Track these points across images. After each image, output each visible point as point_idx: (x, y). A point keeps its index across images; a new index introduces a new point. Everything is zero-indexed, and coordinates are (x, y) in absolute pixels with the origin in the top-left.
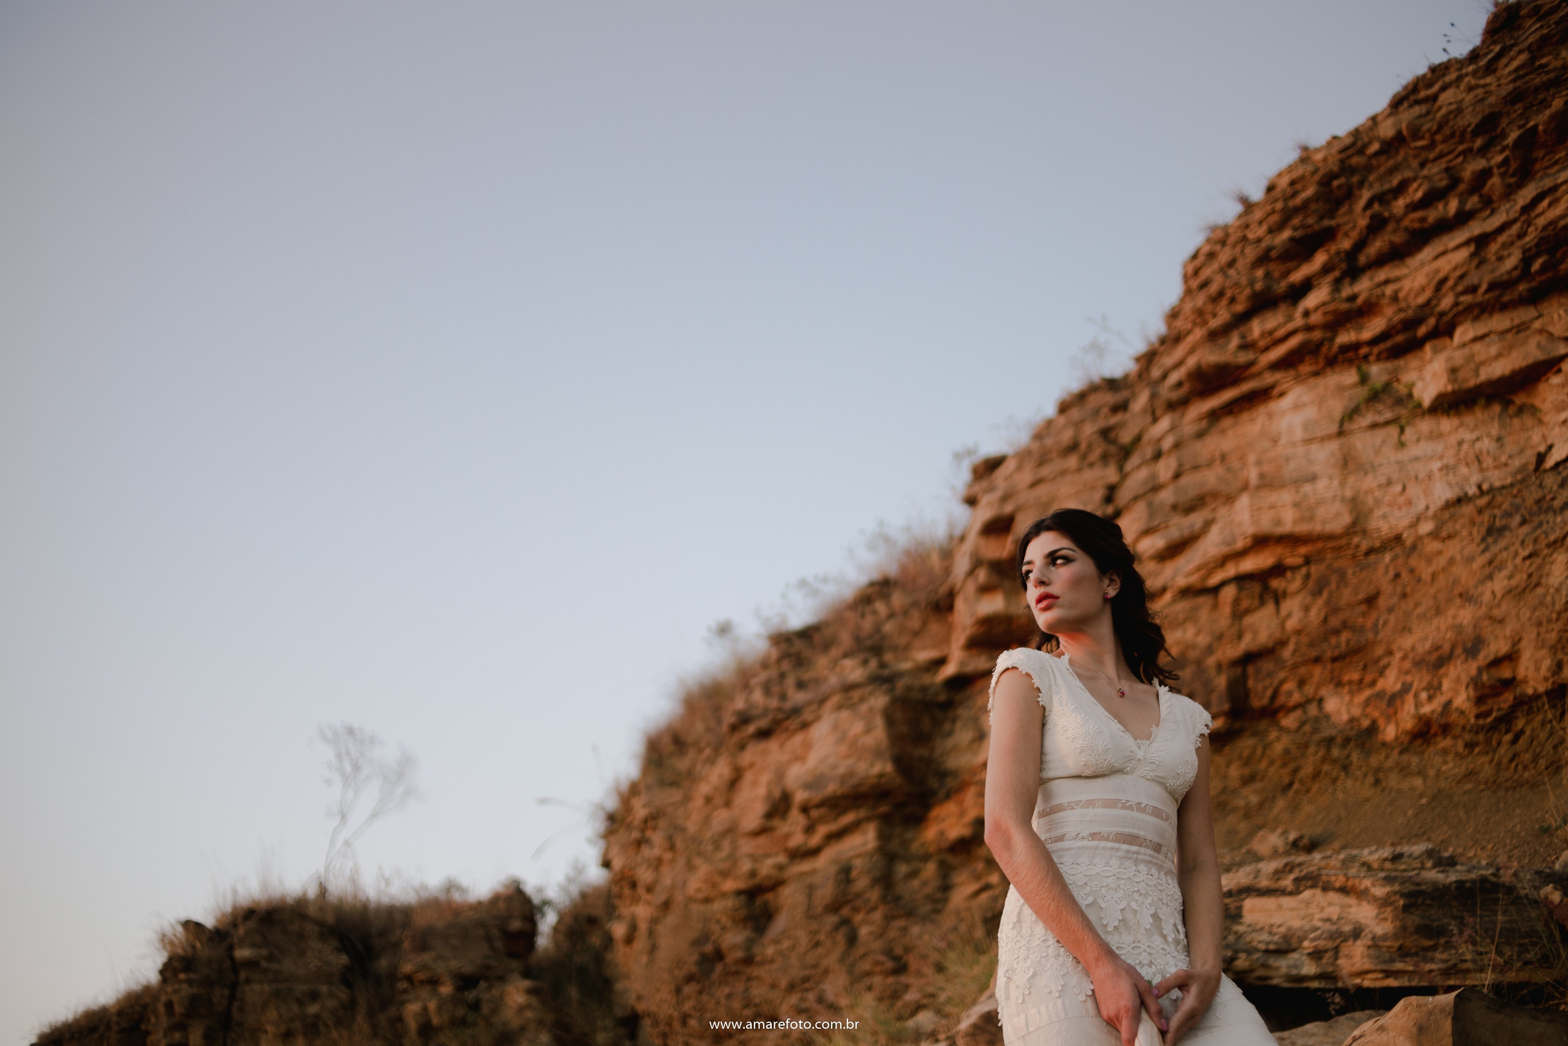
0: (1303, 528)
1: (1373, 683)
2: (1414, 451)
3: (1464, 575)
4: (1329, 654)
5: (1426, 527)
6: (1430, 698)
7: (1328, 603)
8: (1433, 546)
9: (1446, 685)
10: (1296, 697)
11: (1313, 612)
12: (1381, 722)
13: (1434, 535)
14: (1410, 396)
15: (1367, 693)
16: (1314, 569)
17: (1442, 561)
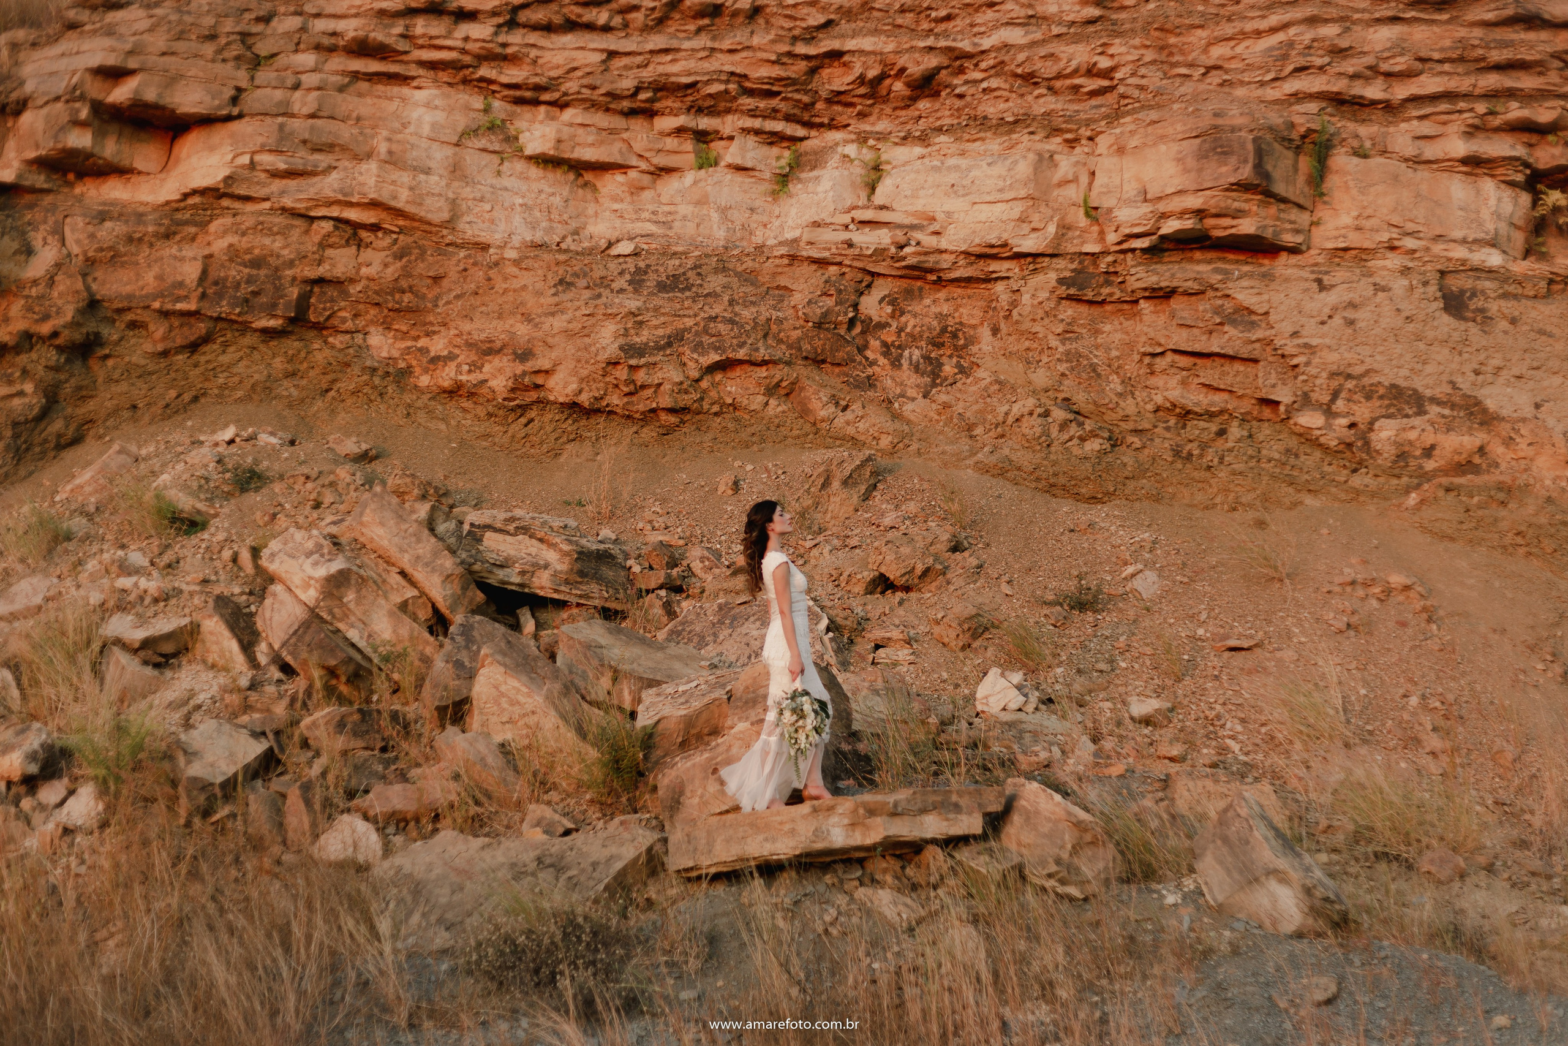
0: (411, 209)
1: (416, 338)
2: (506, 182)
3: (531, 301)
4: (390, 305)
5: (511, 254)
6: (470, 371)
7: (404, 268)
8: (514, 270)
9: (487, 368)
10: (349, 325)
11: (390, 270)
12: (417, 370)
13: (516, 263)
14: (517, 138)
15: (409, 343)
16: (401, 237)
17: (516, 284)
